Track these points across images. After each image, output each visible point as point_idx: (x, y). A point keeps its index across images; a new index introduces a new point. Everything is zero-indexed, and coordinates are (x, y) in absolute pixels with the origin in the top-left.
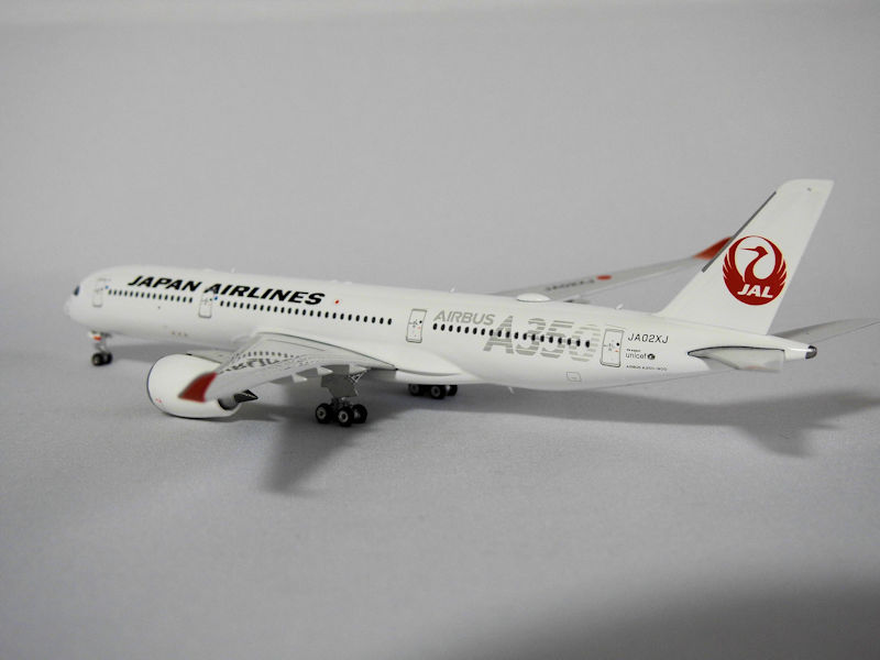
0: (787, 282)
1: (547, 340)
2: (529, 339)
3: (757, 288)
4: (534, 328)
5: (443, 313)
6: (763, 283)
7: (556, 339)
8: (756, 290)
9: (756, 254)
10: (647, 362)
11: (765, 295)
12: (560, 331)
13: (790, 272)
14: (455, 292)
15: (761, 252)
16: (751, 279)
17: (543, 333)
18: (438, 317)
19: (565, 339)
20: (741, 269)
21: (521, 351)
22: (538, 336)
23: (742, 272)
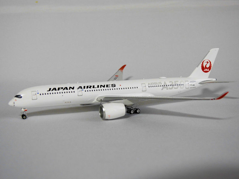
0: (212, 67)
1: (175, 85)
2: (171, 86)
3: (207, 69)
4: (171, 83)
5: (149, 83)
6: (208, 68)
7: (177, 85)
8: (207, 70)
9: (207, 63)
10: (193, 86)
11: (208, 70)
12: (177, 83)
13: (212, 65)
14: (144, 79)
15: (208, 62)
16: (206, 68)
17: (174, 84)
18: (149, 85)
19: (178, 84)
20: (204, 66)
21: (170, 89)
22: (173, 85)
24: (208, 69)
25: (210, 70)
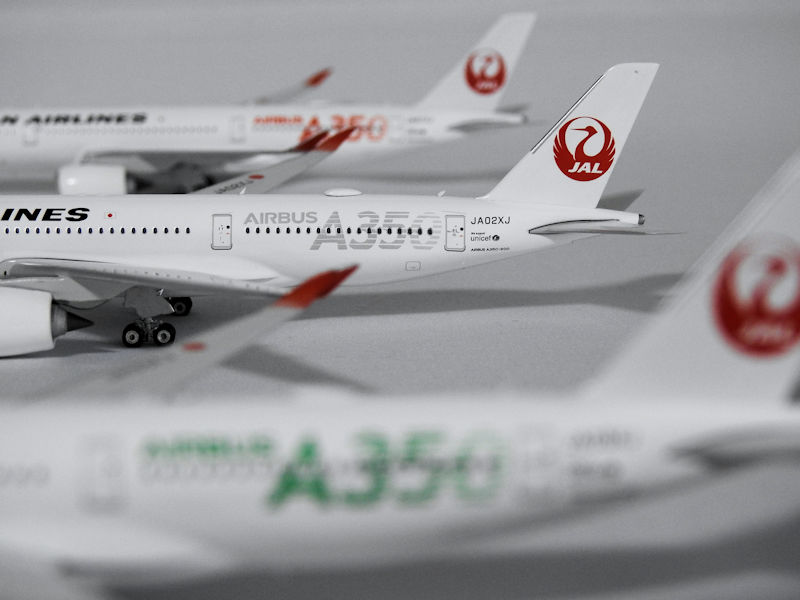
0: (616, 157)
1: (384, 232)
2: (364, 233)
3: (588, 165)
4: (367, 221)
5: (252, 215)
6: (592, 160)
7: (395, 230)
8: (586, 167)
9: (587, 134)
10: (492, 243)
11: (595, 171)
12: (397, 221)
13: (618, 148)
15: (591, 131)
16: (581, 156)
17: (380, 225)
18: (248, 220)
19: (405, 229)
20: (572, 150)
21: (355, 246)
22: (375, 229)
23: (572, 151)
24: (597, 165)
25: (604, 168)
